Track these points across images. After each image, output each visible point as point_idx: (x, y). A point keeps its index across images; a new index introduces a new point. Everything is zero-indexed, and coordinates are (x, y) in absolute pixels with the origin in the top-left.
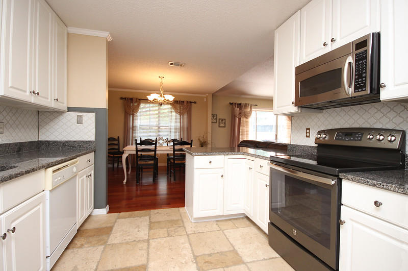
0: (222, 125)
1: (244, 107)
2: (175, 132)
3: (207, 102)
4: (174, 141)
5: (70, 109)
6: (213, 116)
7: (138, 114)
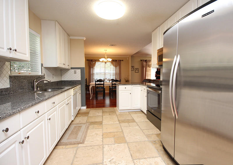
0: (136, 71)
1: (148, 62)
2: (113, 76)
3: (128, 60)
4: (112, 80)
5: (72, 68)
6: (132, 67)
7: (95, 67)
